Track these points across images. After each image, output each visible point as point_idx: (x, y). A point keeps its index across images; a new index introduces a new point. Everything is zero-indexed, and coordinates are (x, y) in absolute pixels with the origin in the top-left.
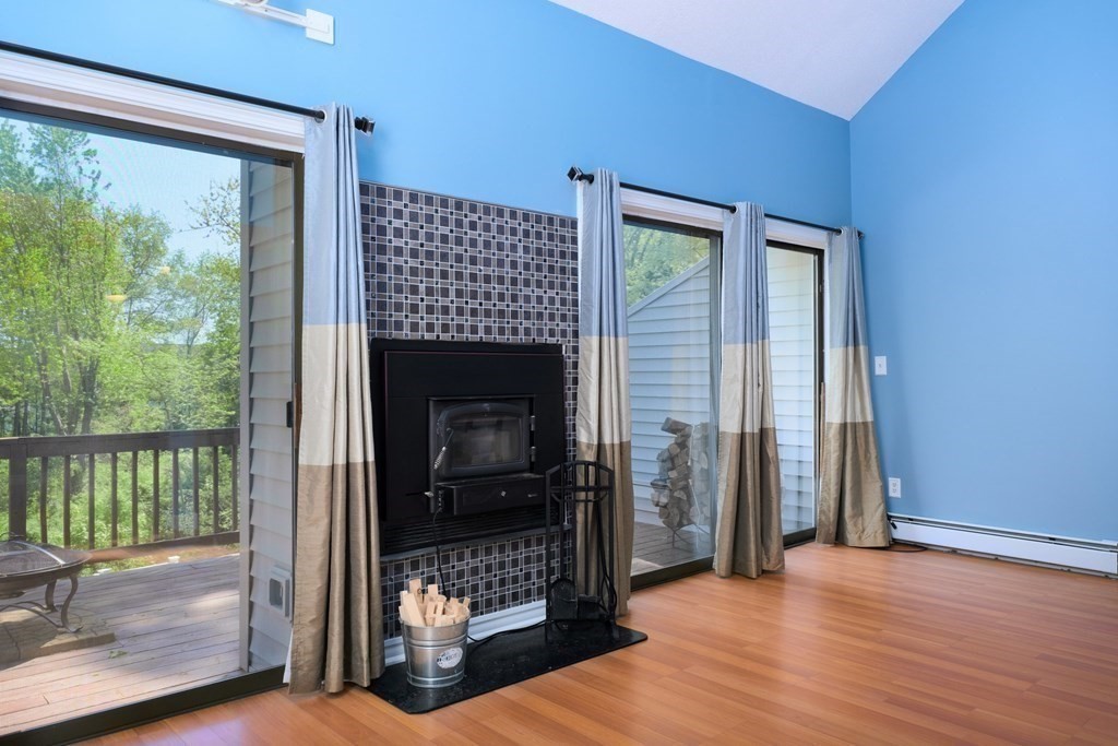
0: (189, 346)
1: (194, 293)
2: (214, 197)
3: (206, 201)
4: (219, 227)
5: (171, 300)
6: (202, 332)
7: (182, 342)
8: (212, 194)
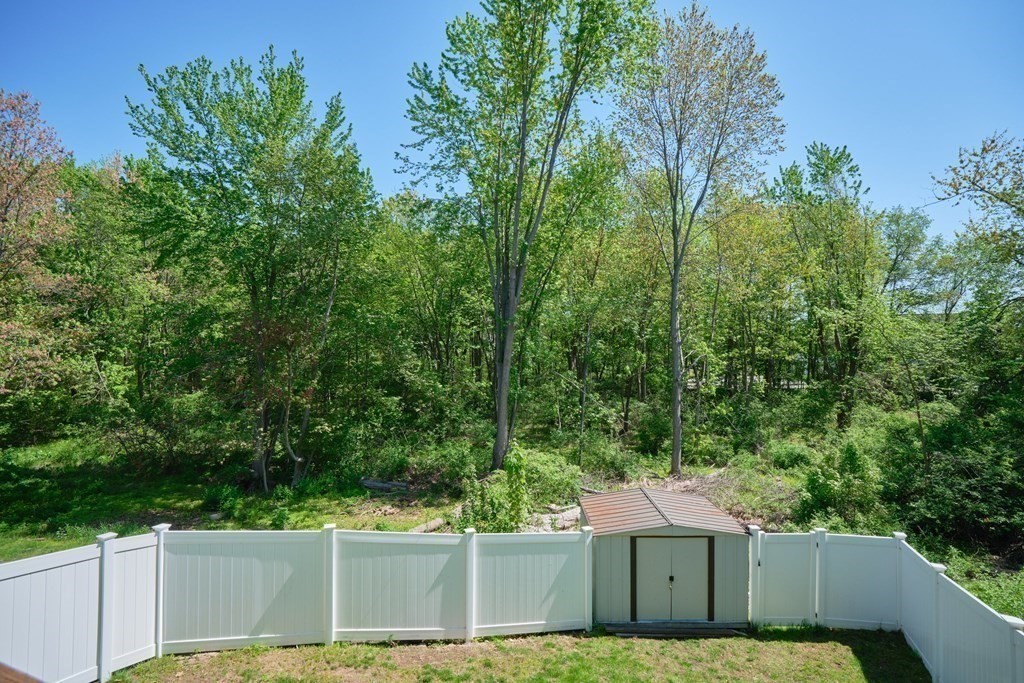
0: (947, 315)
1: (952, 270)
2: (965, 163)
3: (954, 170)
4: (971, 193)
5: (930, 278)
6: (960, 302)
7: (941, 312)
8: (962, 162)
